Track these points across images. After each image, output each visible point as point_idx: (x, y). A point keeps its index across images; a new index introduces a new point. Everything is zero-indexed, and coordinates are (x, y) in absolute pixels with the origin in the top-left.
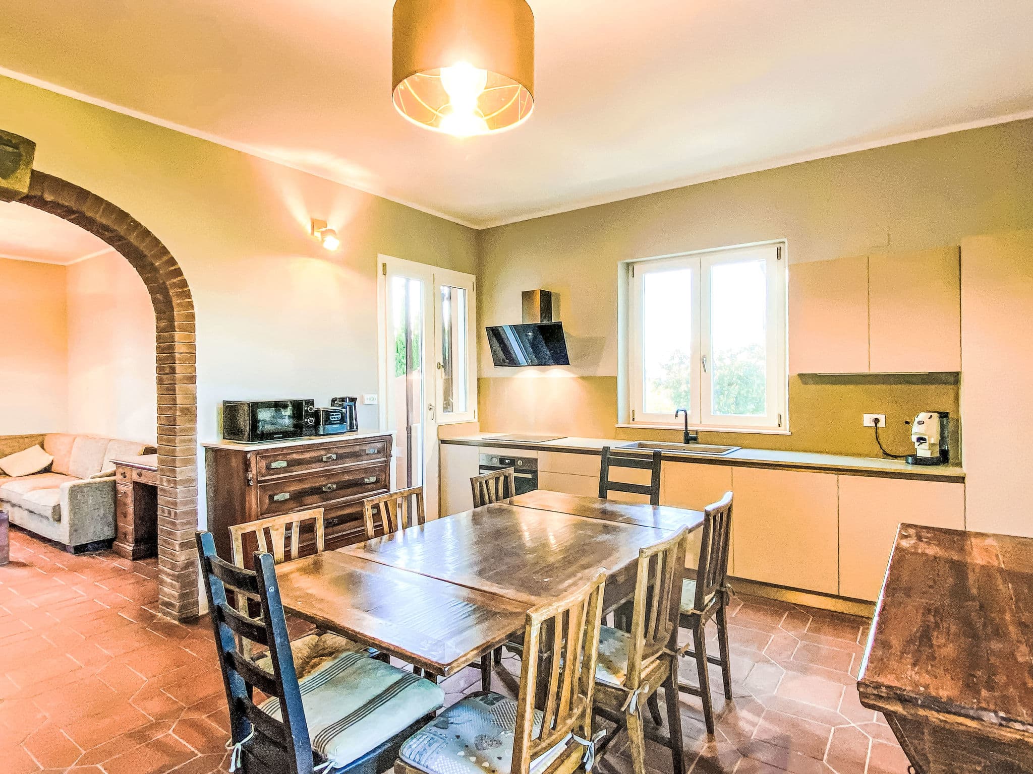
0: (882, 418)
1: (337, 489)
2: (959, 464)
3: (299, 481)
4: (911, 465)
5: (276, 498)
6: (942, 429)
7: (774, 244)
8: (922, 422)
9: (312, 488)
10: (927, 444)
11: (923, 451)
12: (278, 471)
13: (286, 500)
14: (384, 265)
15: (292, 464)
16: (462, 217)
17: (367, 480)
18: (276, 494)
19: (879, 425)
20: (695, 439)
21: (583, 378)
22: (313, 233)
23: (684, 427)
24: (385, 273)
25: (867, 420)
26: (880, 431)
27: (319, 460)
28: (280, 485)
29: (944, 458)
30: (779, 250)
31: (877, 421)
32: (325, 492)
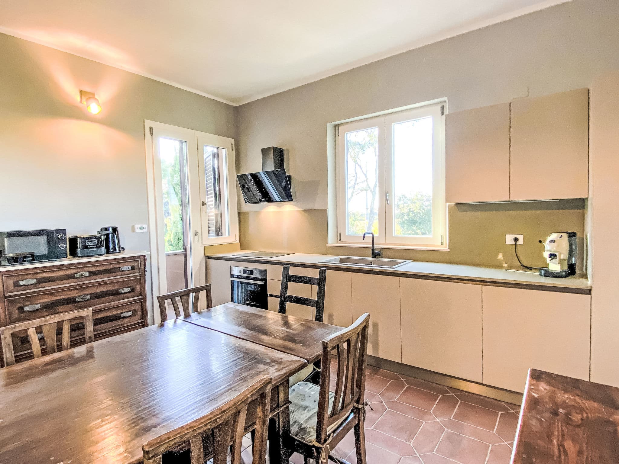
0: (520, 237)
1: (91, 299)
2: (584, 276)
3: (51, 294)
4: (544, 277)
5: (26, 309)
6: (571, 245)
7: (438, 103)
8: (554, 241)
9: (64, 299)
10: (558, 259)
11: (554, 267)
12: (26, 287)
13: (37, 310)
14: (151, 128)
15: (40, 281)
16: (223, 97)
17: (121, 291)
18: (27, 306)
19: (518, 243)
20: (379, 254)
21: (305, 211)
22: (81, 101)
23: (372, 246)
24: (151, 134)
25: (509, 239)
26: (519, 248)
27: (72, 277)
28: (29, 298)
29: (571, 270)
30: (442, 108)
31: (516, 240)
32: (78, 302)
